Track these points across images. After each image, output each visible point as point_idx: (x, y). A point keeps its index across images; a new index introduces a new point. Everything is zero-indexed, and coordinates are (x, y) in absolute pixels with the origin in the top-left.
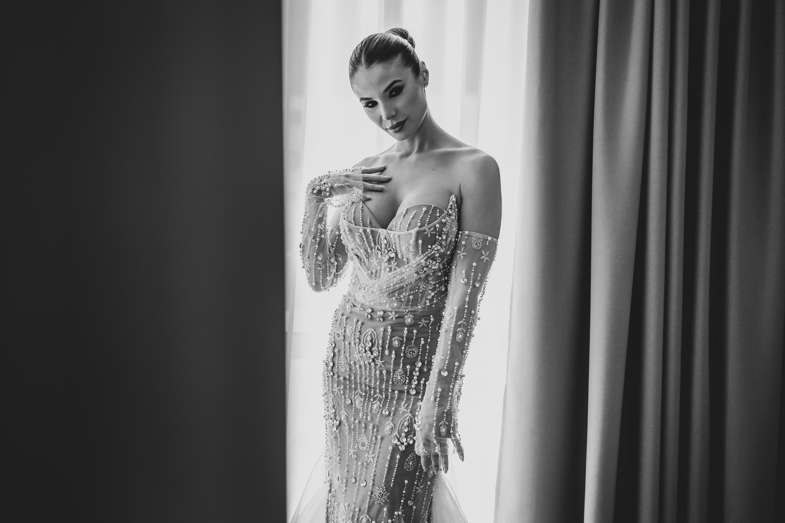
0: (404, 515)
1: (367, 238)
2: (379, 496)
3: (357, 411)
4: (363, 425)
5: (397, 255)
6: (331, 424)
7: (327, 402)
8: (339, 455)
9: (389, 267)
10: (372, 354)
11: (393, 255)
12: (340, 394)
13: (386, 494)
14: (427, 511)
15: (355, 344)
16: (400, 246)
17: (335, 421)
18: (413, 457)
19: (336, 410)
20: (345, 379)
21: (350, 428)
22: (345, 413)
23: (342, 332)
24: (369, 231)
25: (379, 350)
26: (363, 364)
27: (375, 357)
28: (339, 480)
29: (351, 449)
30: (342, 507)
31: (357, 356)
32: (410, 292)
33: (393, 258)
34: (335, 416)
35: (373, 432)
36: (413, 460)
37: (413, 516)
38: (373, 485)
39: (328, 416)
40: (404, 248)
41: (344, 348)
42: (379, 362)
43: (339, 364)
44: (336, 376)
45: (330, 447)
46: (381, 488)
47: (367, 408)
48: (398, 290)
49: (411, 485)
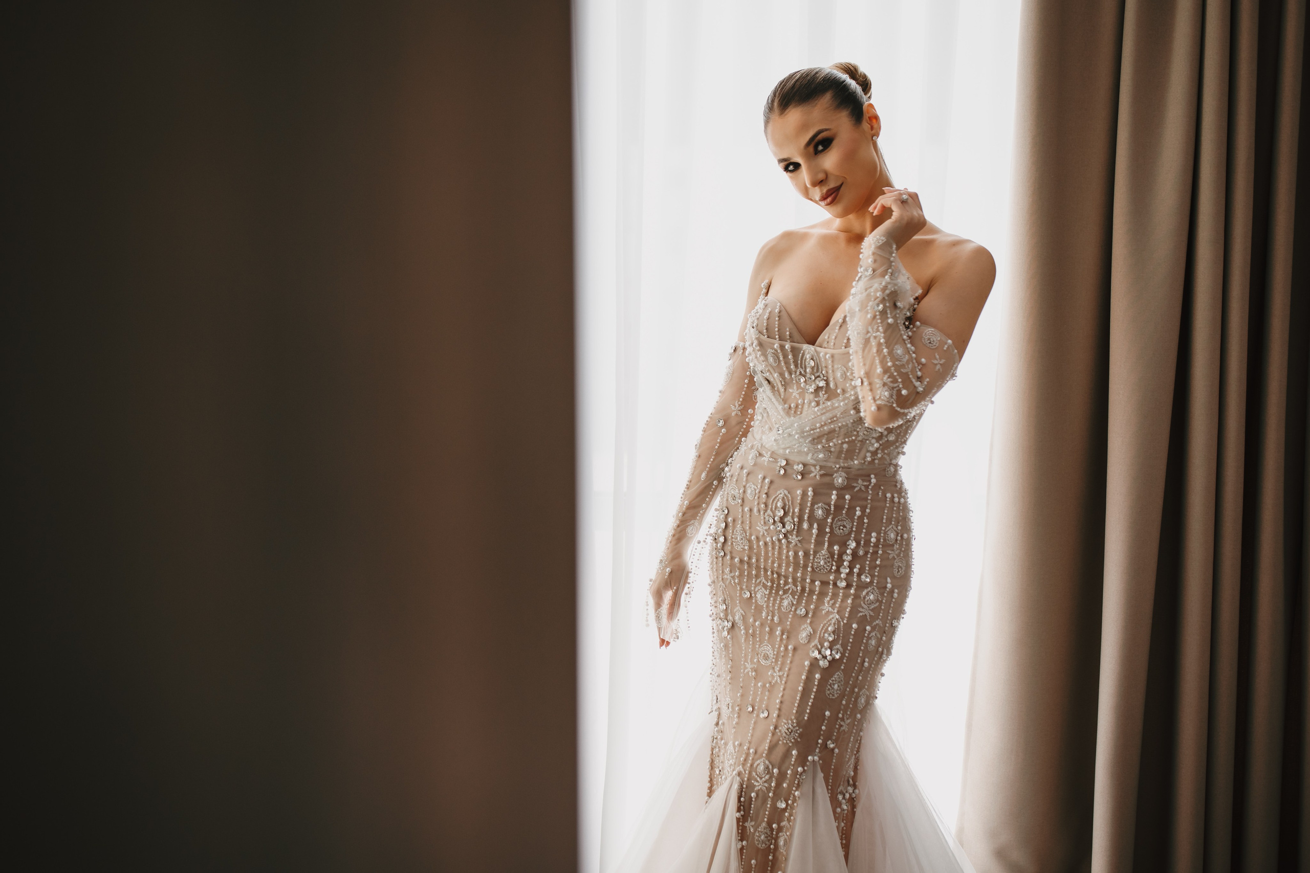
0: (821, 762)
1: (785, 356)
2: (786, 733)
3: (759, 609)
4: (767, 629)
5: (828, 384)
6: (720, 627)
7: (714, 595)
8: (730, 672)
9: (816, 401)
10: (784, 527)
11: (822, 384)
12: (734, 582)
13: (797, 730)
14: (854, 757)
15: (759, 511)
16: (833, 371)
17: (726, 623)
18: (839, 678)
19: (728, 607)
20: (741, 561)
21: (747, 633)
22: (741, 610)
23: (739, 493)
24: (788, 347)
25: (794, 522)
26: (769, 540)
27: (787, 531)
28: (728, 708)
29: (748, 663)
30: (730, 747)
31: (760, 529)
32: (844, 439)
33: (822, 387)
34: (726, 615)
35: (781, 639)
36: (839, 682)
37: (833, 764)
38: (779, 716)
39: (716, 614)
40: (839, 375)
41: (742, 517)
42: (794, 539)
43: (734, 540)
44: (728, 557)
45: (718, 661)
46: (790, 722)
47: (774, 605)
48: (827, 434)
49: (834, 718)
